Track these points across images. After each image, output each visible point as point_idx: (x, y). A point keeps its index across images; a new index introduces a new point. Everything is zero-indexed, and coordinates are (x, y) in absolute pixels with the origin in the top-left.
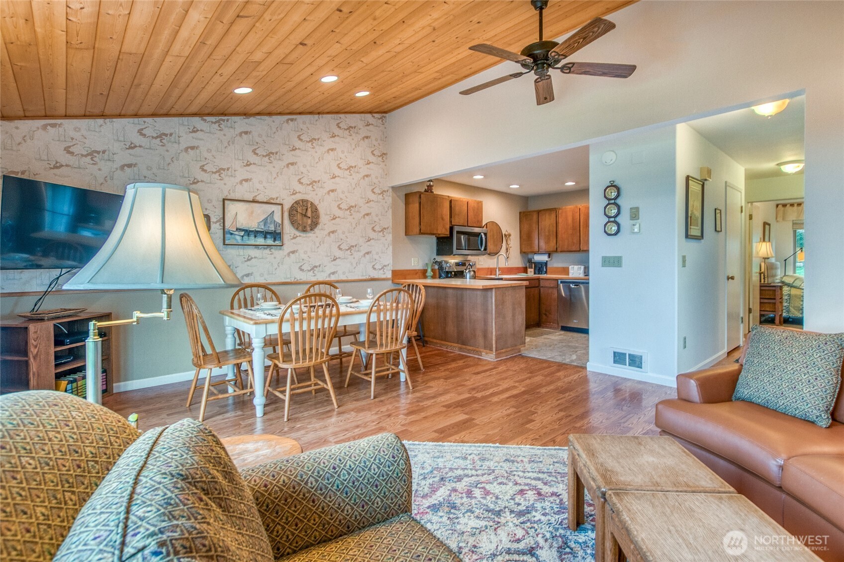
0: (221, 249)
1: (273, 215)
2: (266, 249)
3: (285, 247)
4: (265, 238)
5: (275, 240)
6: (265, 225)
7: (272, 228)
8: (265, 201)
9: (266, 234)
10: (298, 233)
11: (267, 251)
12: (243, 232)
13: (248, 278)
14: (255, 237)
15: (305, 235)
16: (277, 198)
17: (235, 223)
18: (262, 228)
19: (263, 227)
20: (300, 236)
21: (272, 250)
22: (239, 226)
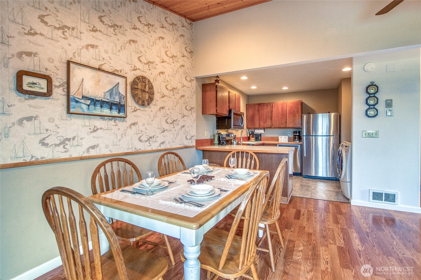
0: (64, 118)
1: (118, 86)
2: (111, 120)
3: (127, 119)
4: (111, 109)
5: (119, 112)
6: (110, 96)
7: (117, 100)
8: (111, 71)
9: (111, 105)
10: (138, 107)
11: (112, 122)
12: (90, 101)
13: (93, 150)
14: (101, 107)
15: (143, 109)
16: (121, 71)
17: (81, 90)
18: (107, 98)
19: (109, 98)
20: (139, 109)
21: (116, 121)
22: (85, 94)
